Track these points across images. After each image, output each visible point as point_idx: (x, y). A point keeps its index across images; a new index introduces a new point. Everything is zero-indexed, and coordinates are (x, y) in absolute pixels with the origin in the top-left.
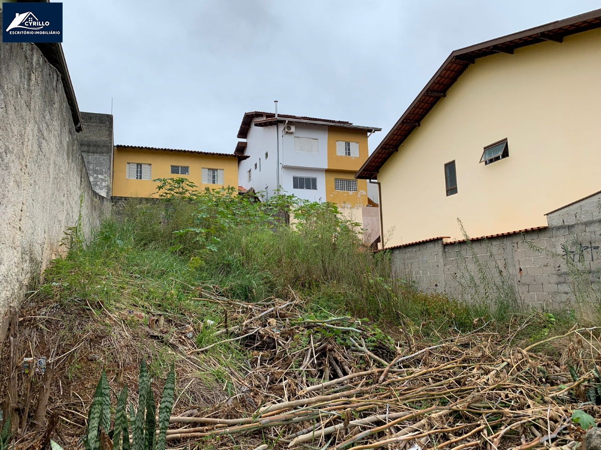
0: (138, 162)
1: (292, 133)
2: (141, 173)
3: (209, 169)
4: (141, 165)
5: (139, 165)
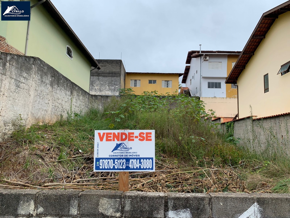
1: (207, 60)
2: (136, 84)
3: (165, 81)
4: (136, 80)
5: (136, 81)
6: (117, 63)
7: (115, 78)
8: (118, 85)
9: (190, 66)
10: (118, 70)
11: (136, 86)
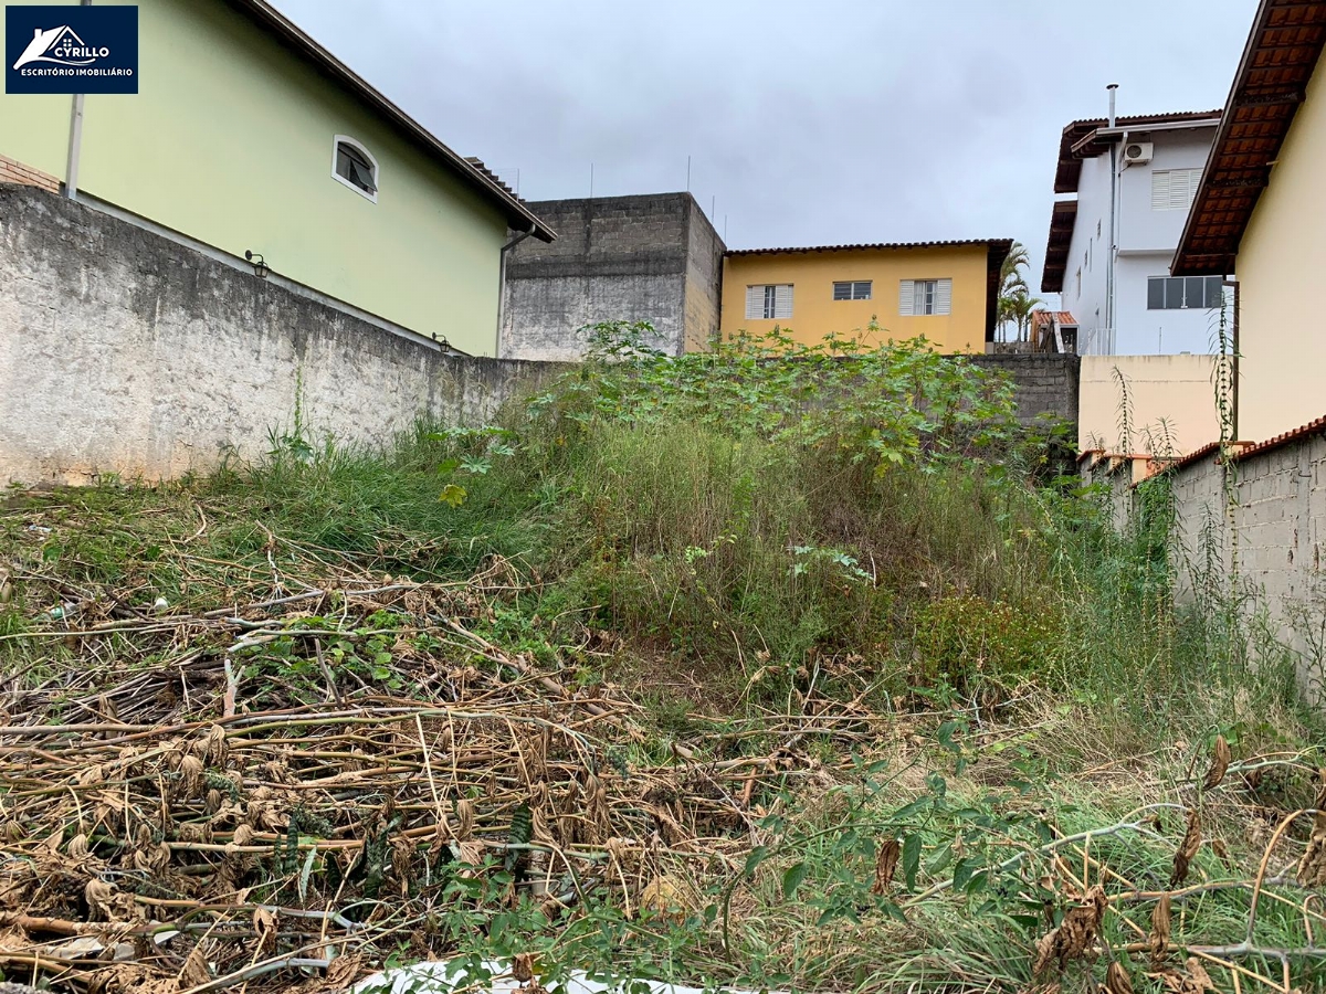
0: (768, 283)
1: (1144, 163)
2: (773, 305)
3: (917, 282)
4: (774, 287)
5: (770, 289)
6: (670, 210)
7: (660, 279)
8: (675, 312)
9: (1074, 204)
10: (671, 243)
11: (773, 317)
